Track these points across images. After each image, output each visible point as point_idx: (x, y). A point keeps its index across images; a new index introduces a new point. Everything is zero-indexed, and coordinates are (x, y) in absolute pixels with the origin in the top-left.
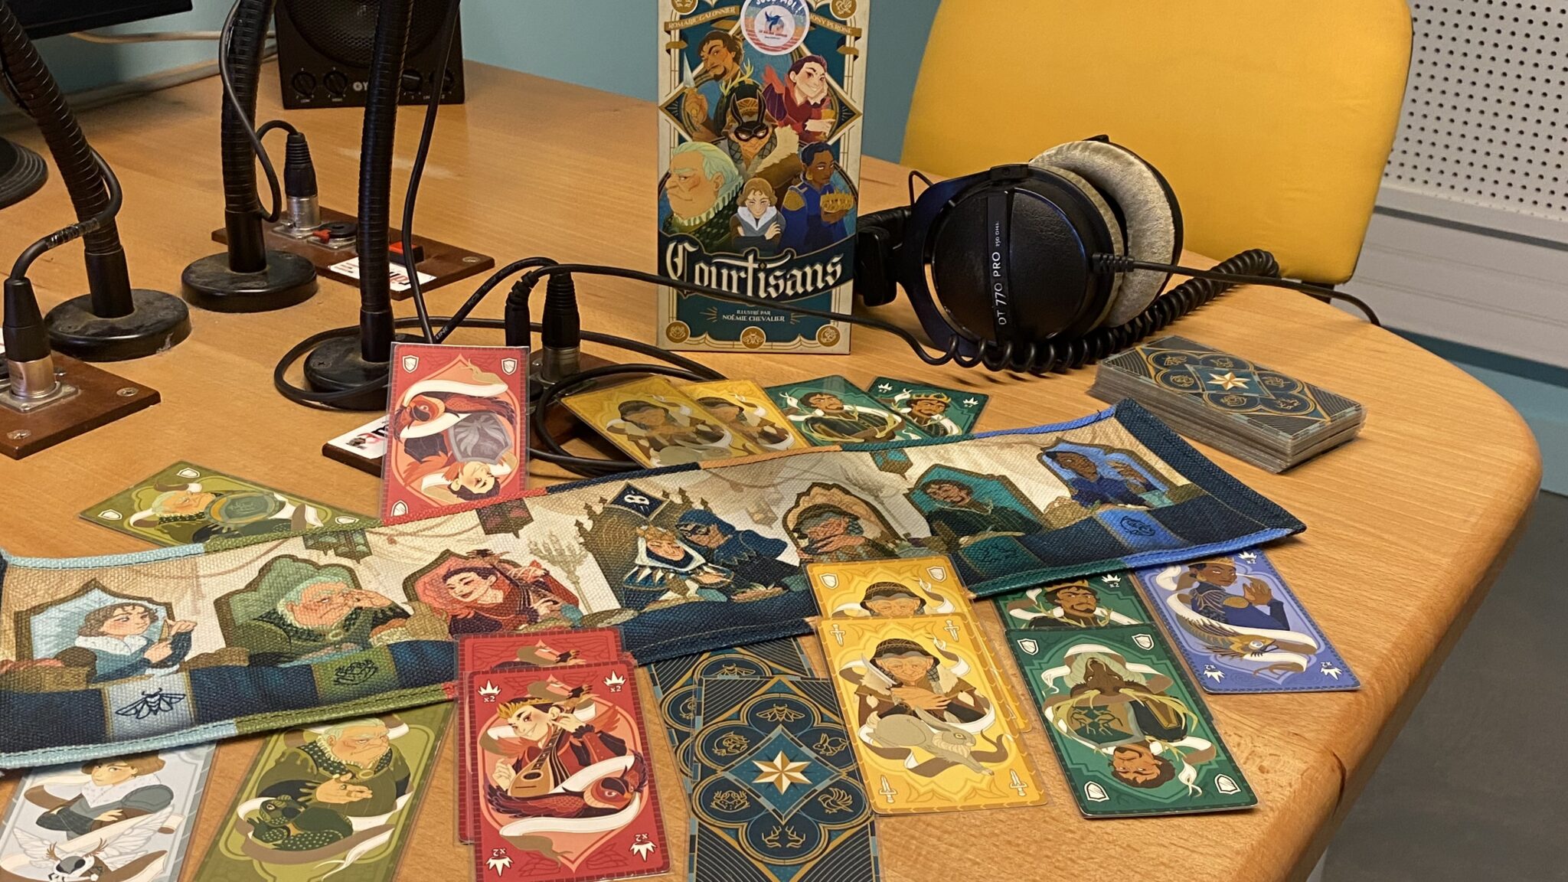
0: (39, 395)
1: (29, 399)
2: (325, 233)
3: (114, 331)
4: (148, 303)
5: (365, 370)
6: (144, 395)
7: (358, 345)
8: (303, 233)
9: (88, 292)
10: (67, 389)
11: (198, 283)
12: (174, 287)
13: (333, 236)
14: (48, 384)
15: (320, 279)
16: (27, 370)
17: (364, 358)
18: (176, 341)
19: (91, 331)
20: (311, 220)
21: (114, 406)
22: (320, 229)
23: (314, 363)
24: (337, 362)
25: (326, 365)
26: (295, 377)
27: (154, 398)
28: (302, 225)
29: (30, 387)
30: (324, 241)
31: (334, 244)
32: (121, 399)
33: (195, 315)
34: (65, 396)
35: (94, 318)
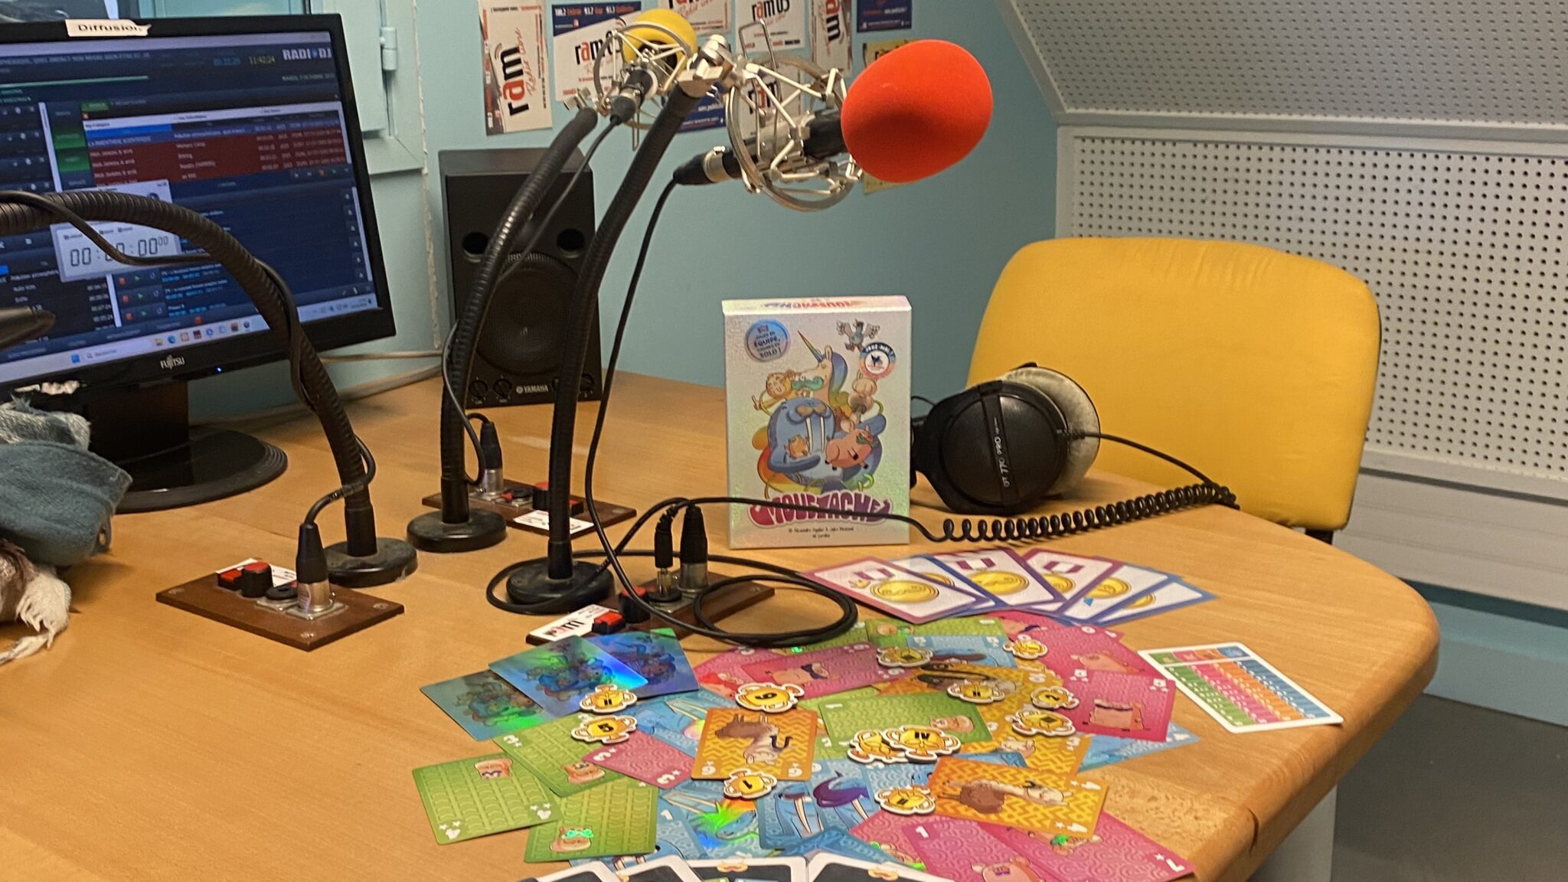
0: (318, 609)
1: (313, 612)
2: (509, 496)
3: (364, 565)
4: (390, 547)
5: (550, 585)
6: (393, 608)
7: (545, 569)
8: (491, 496)
9: (345, 539)
10: (338, 605)
11: (421, 532)
12: (402, 535)
13: (514, 498)
14: (325, 601)
15: (508, 529)
16: (312, 590)
17: (550, 577)
18: (409, 572)
19: (349, 566)
20: (497, 488)
21: (373, 615)
22: (505, 493)
23: (514, 581)
24: (530, 581)
25: (523, 582)
26: (500, 592)
27: (400, 610)
28: (491, 491)
29: (313, 604)
30: (508, 501)
31: (516, 504)
32: (377, 610)
33: (421, 555)
34: (337, 609)
35: (349, 558)
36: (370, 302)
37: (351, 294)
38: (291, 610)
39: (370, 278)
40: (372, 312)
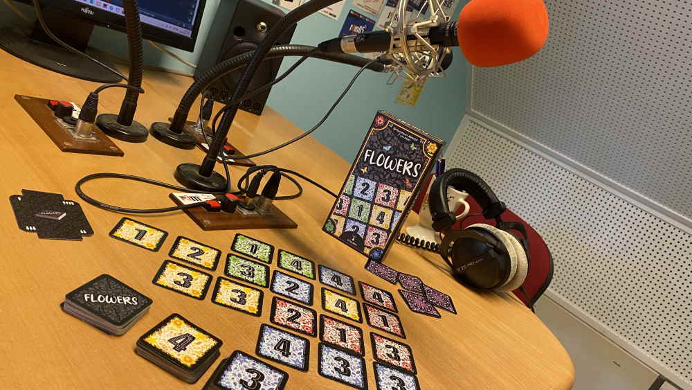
0: (82, 136)
1: (78, 135)
3: (121, 129)
4: (137, 126)
5: (197, 176)
6: (119, 152)
9: (118, 114)
10: (94, 138)
11: (156, 128)
12: (148, 127)
14: (88, 134)
15: (197, 146)
16: (82, 125)
17: (200, 174)
18: (139, 142)
21: (106, 151)
22: (205, 132)
27: (121, 154)
29: (80, 132)
32: (111, 149)
33: (150, 137)
34: (92, 140)
35: (116, 122)
36: (188, 33)
37: (181, 26)
38: (69, 130)
39: (193, 24)
40: (186, 38)
